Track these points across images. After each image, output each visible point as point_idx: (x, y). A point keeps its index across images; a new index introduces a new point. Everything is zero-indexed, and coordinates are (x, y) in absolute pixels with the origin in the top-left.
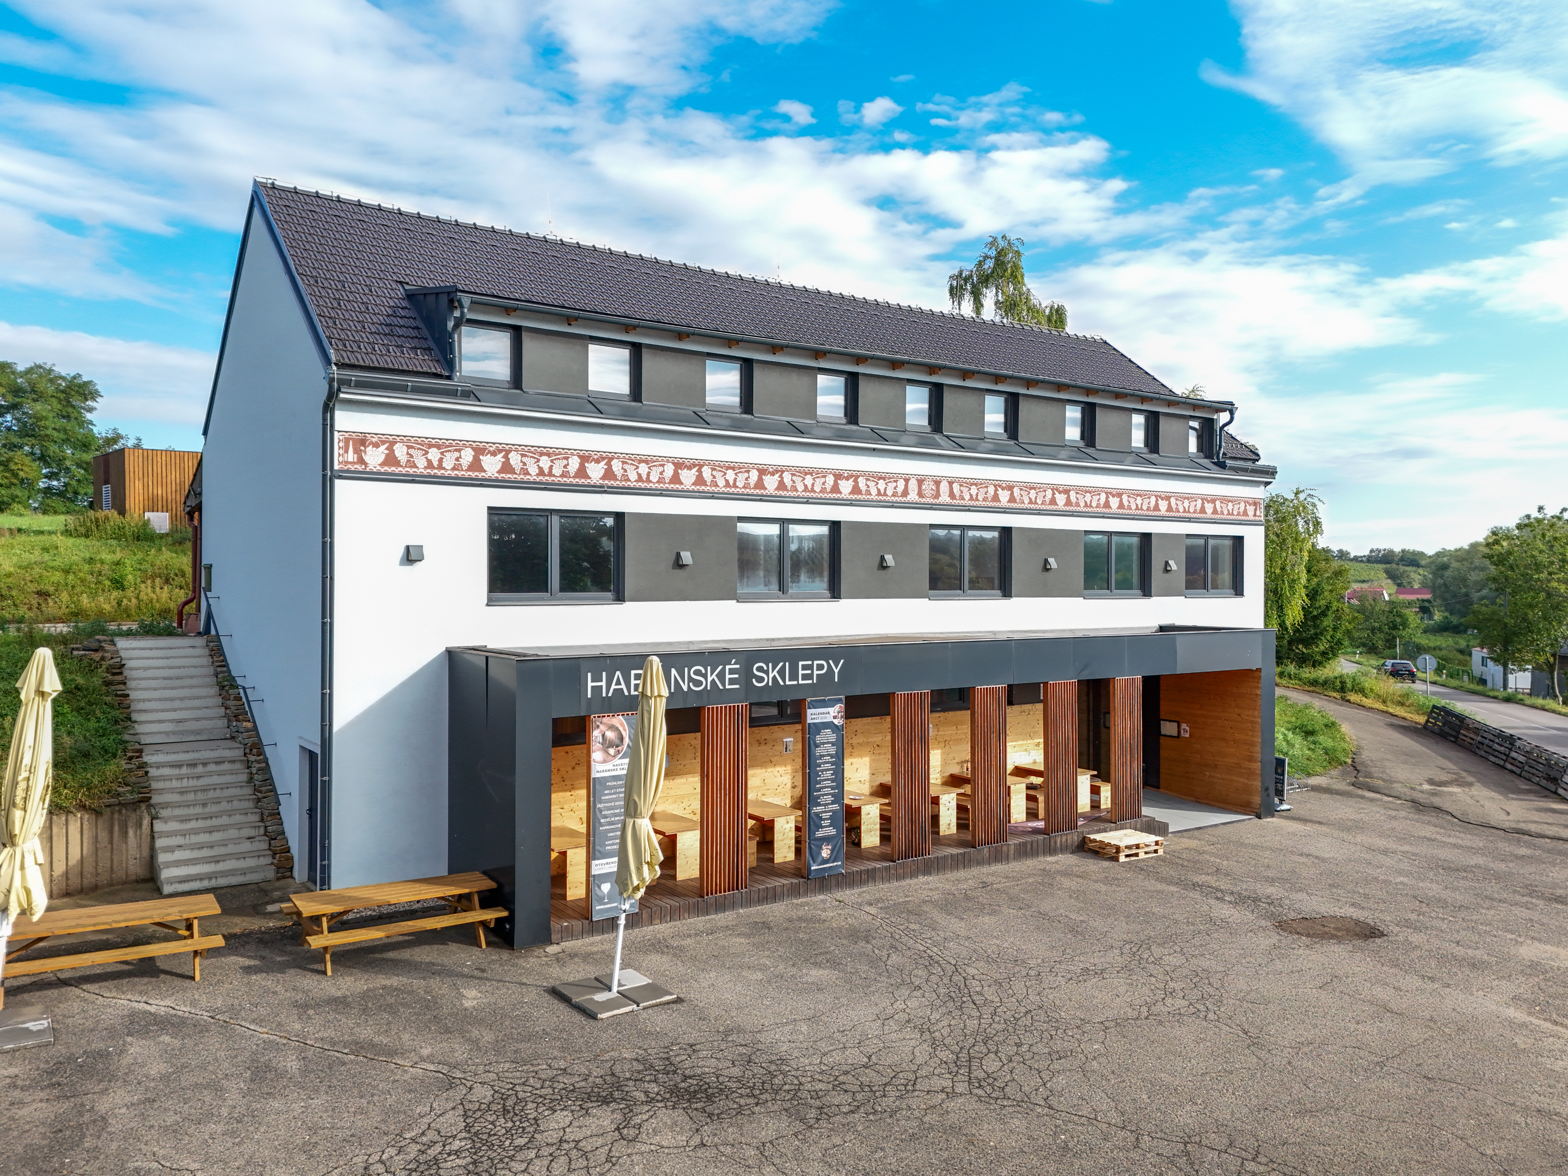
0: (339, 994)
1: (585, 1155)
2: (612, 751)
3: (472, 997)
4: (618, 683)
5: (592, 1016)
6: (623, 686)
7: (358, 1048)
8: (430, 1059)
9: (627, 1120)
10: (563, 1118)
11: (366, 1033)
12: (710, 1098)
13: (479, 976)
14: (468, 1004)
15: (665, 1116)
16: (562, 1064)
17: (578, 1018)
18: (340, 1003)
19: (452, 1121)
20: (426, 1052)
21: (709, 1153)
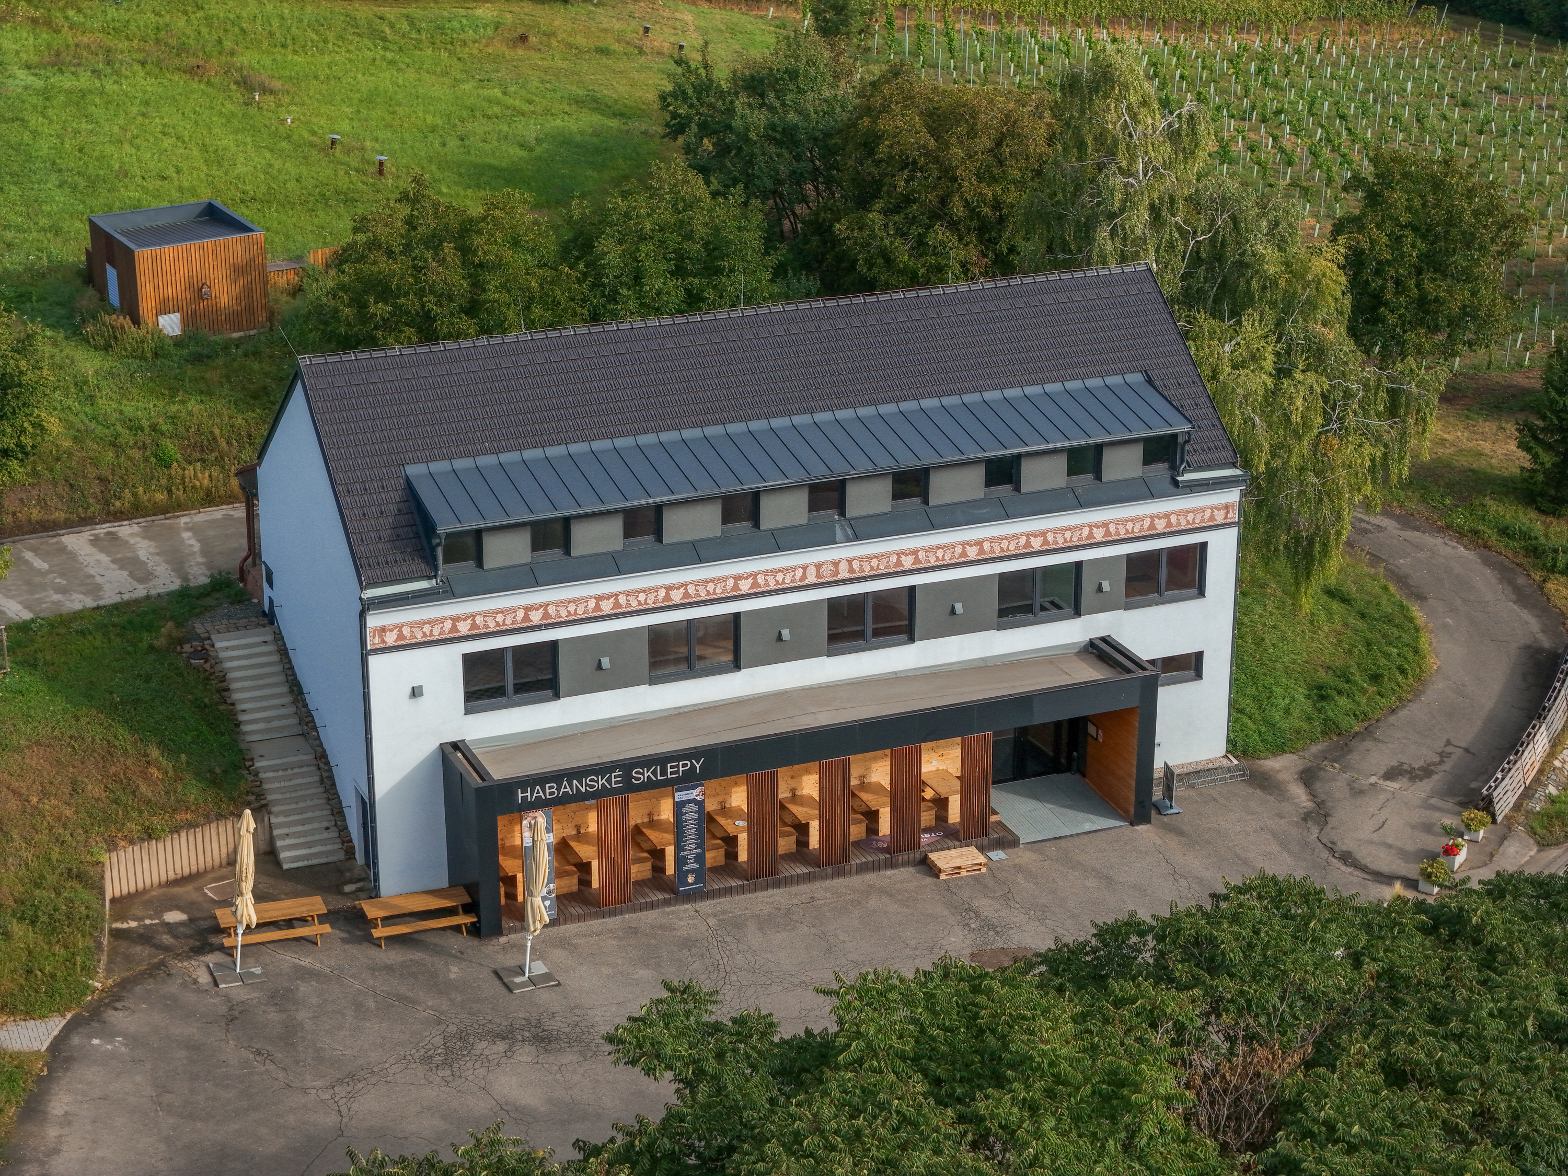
0: (389, 963)
1: (489, 1061)
3: (454, 972)
4: (538, 792)
5: (511, 991)
6: (541, 794)
7: (401, 998)
8: (431, 1008)
9: (510, 1048)
10: (484, 1044)
11: (403, 990)
12: (550, 1042)
13: (460, 956)
14: (452, 976)
15: (527, 1048)
16: (490, 1017)
17: (504, 991)
18: (389, 969)
19: (438, 1041)
20: (430, 1003)
21: (538, 1066)
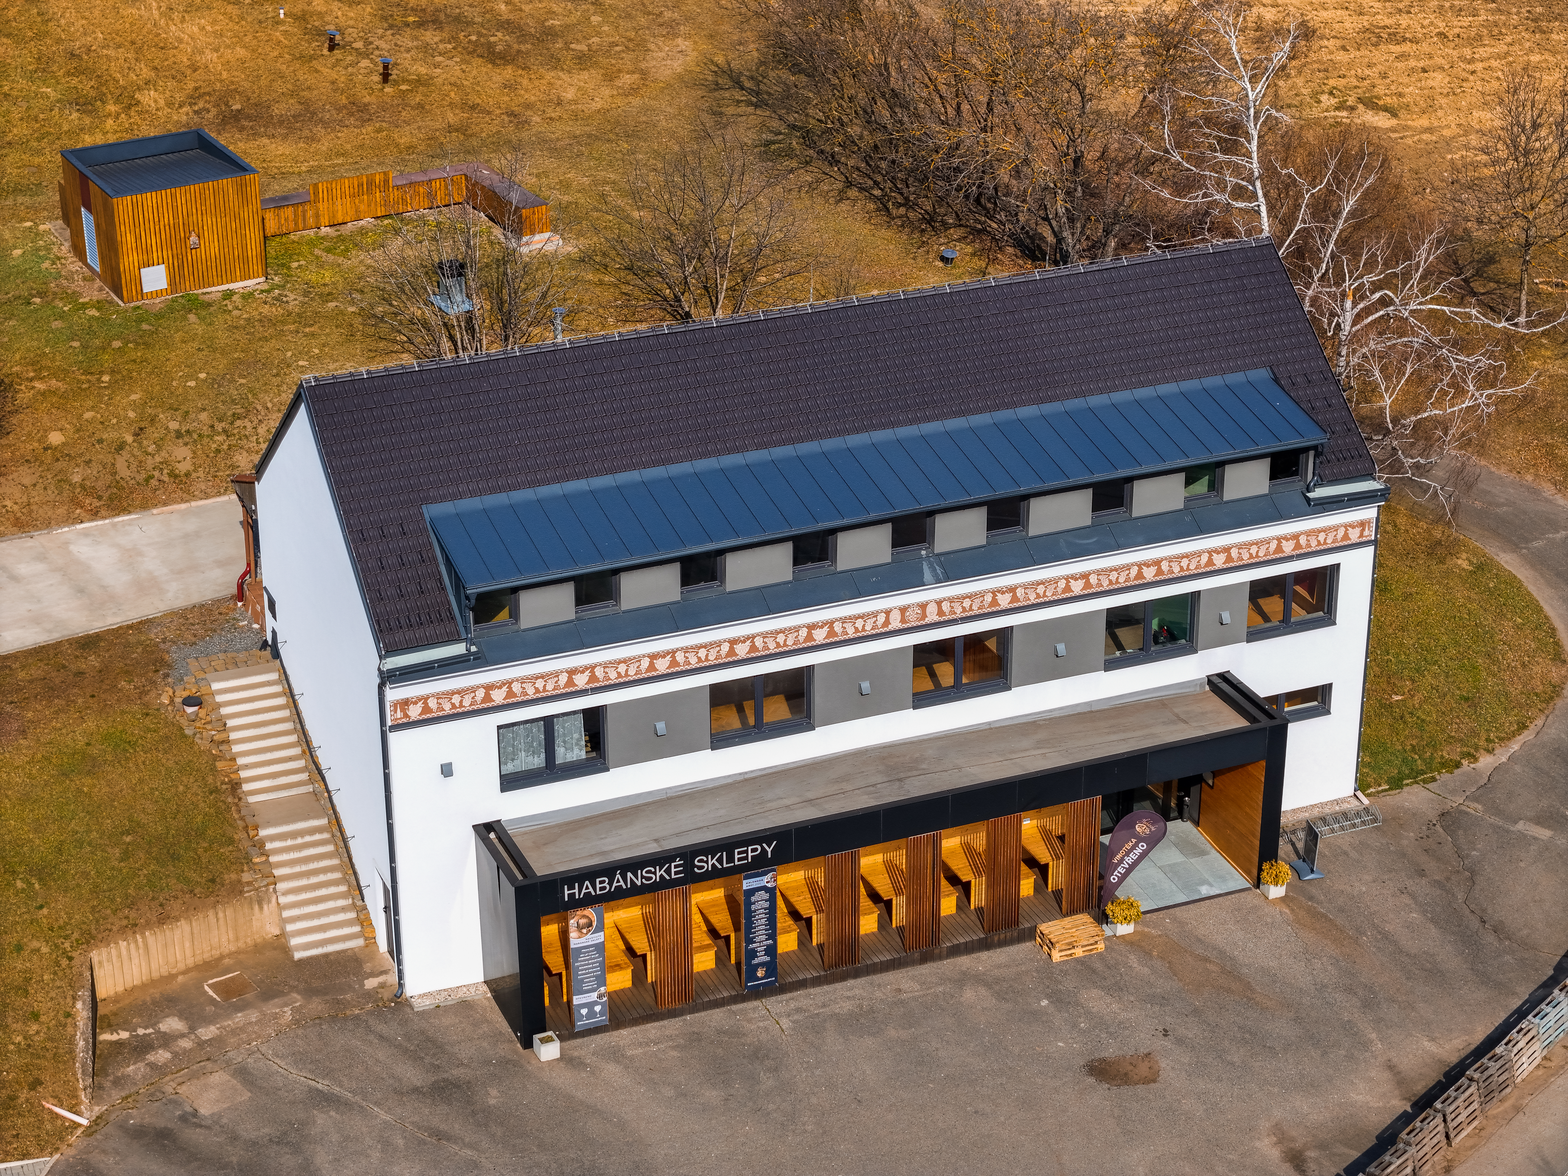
2: (584, 931)
4: (587, 888)
6: (591, 889)
7: (434, 1133)
8: (469, 1145)
11: (435, 1121)
13: (500, 1075)
14: (492, 1102)
